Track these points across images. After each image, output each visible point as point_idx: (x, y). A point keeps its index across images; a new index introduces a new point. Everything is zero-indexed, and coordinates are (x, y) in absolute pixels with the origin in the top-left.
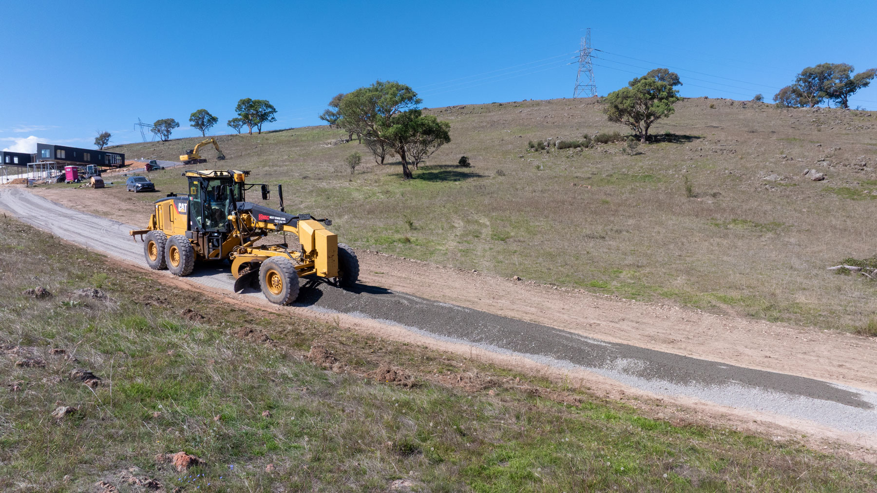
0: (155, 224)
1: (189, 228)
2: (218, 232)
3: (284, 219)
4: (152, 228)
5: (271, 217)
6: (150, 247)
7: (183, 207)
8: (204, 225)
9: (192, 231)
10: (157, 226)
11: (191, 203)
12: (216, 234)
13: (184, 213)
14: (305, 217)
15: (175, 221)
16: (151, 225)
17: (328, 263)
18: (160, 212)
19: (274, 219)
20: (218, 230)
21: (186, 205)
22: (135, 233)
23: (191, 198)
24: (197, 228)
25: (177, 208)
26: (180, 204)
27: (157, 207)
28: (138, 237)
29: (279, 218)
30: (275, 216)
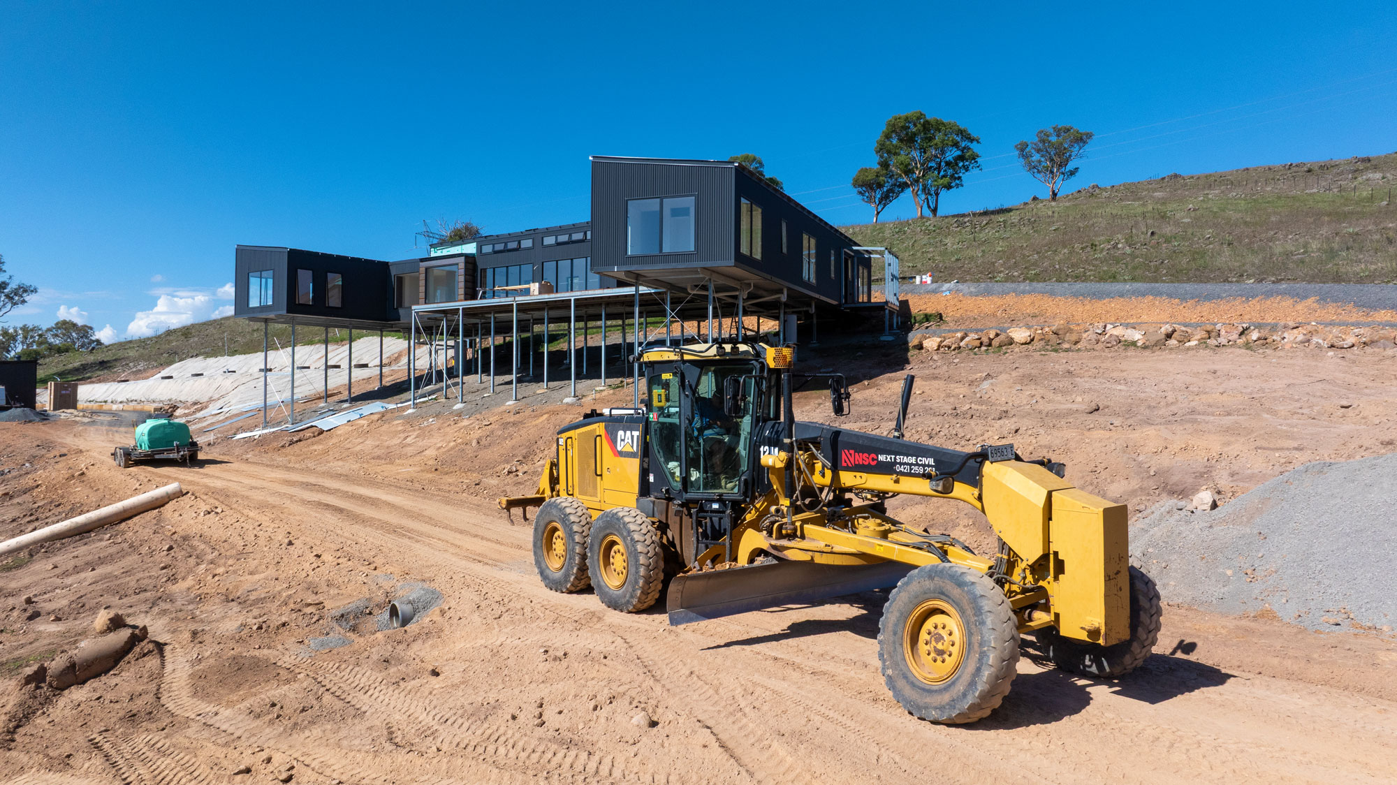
0: (554, 481)
1: (645, 489)
2: (720, 500)
3: (931, 461)
4: (548, 493)
5: (882, 458)
6: (545, 538)
7: (629, 440)
8: (685, 480)
9: (652, 498)
10: (561, 486)
11: (653, 428)
12: (715, 506)
13: (631, 455)
14: (1007, 454)
15: (605, 473)
16: (544, 483)
17: (1106, 596)
18: (570, 453)
19: (895, 463)
20: (721, 495)
21: (636, 434)
22: (512, 504)
23: (653, 417)
24: (667, 491)
25: (613, 442)
26: (621, 433)
27: (562, 442)
28: (517, 511)
29: (912, 460)
30: (896, 454)
